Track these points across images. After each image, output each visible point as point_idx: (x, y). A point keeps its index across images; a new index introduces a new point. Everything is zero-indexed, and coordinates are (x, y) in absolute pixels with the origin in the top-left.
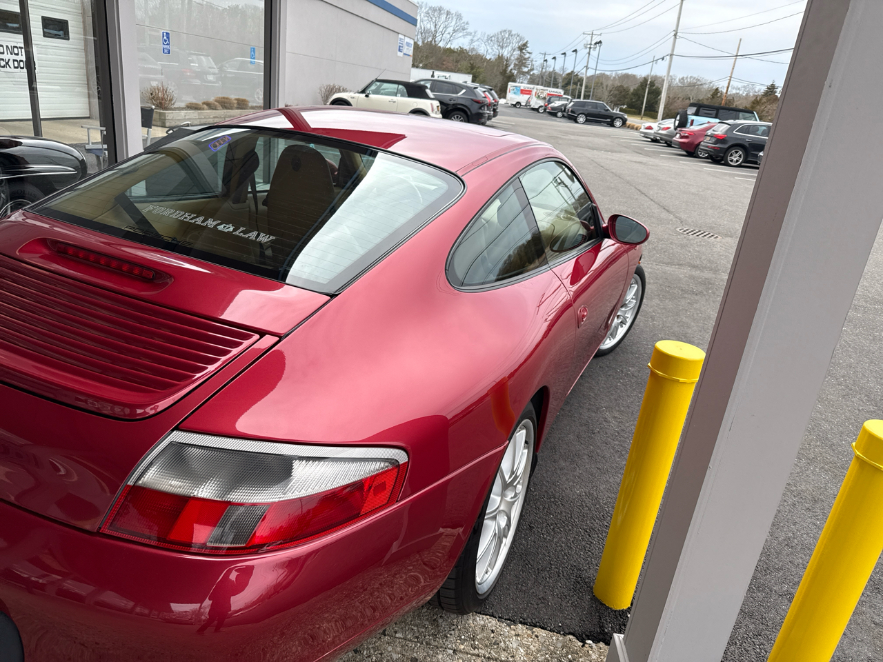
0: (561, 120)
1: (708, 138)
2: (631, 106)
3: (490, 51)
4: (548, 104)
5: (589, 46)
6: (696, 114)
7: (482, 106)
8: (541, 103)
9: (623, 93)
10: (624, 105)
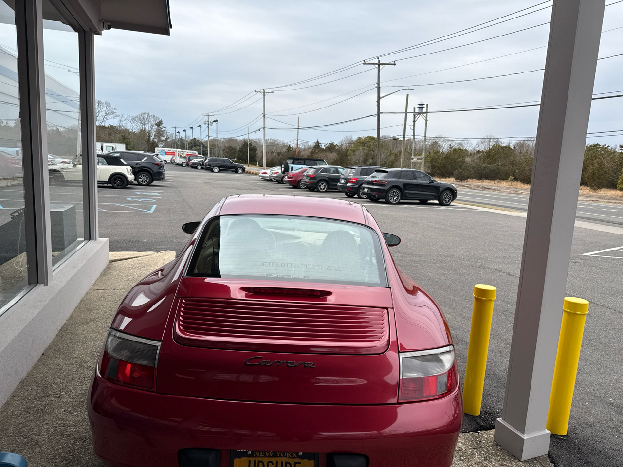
0: (201, 171)
1: (305, 177)
2: (239, 158)
3: (135, 127)
4: (189, 161)
5: (207, 123)
6: (293, 163)
7: (161, 167)
8: (183, 160)
9: (233, 151)
10: (234, 158)
